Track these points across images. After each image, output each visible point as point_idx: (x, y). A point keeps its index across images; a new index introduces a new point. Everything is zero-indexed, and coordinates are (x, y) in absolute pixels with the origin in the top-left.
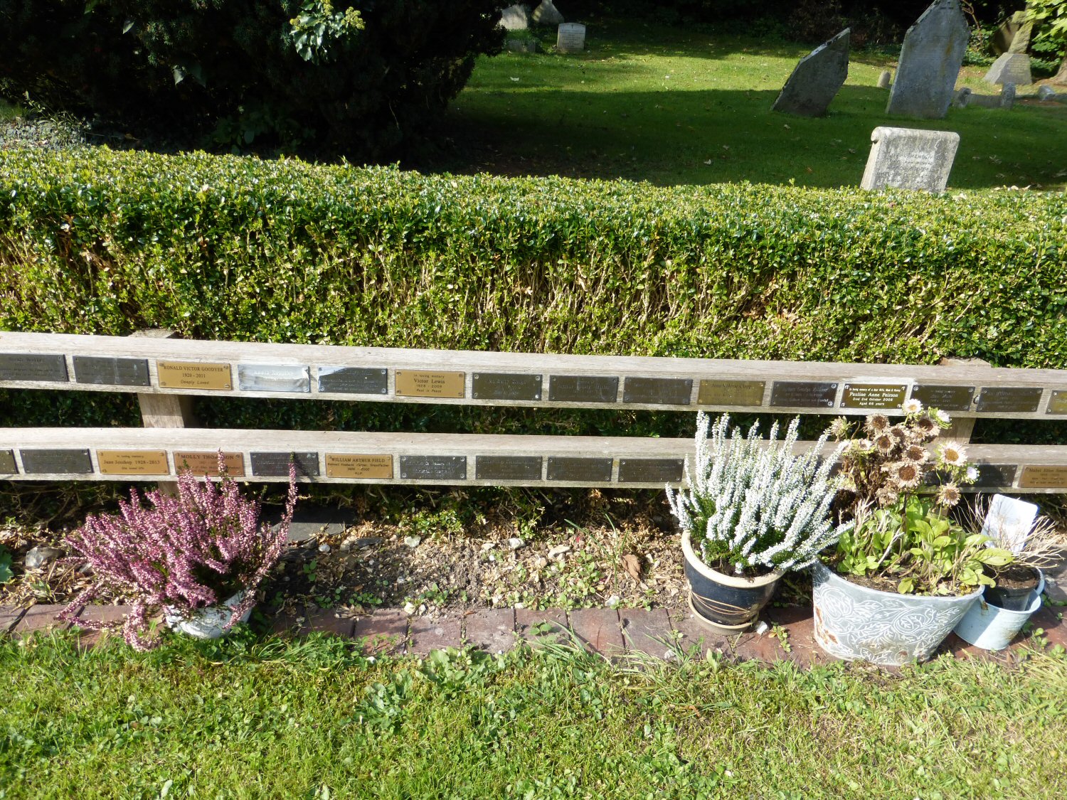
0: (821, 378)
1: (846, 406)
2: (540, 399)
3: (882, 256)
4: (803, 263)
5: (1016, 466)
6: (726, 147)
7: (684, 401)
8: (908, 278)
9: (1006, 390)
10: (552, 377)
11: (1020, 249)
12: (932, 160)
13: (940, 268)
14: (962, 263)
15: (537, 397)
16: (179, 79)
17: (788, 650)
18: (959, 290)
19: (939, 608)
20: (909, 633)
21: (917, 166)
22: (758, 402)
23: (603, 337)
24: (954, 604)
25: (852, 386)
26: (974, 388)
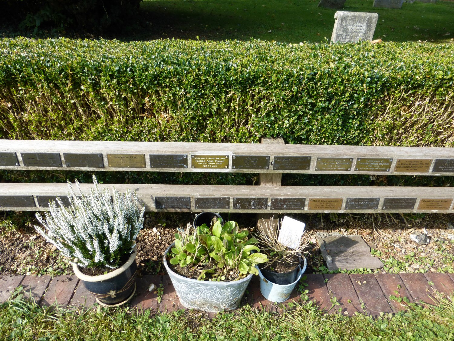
0: (177, 152)
1: (195, 167)
2: (19, 165)
4: (159, 85)
5: (305, 199)
7: (101, 165)
8: (227, 93)
9: (289, 158)
10: (22, 154)
12: (364, 28)
13: (245, 87)
14: (259, 84)
15: (17, 164)
17: (159, 302)
18: (260, 99)
20: (212, 299)
21: (357, 31)
22: (143, 166)
24: (228, 286)
25: (195, 156)
26: (269, 157)
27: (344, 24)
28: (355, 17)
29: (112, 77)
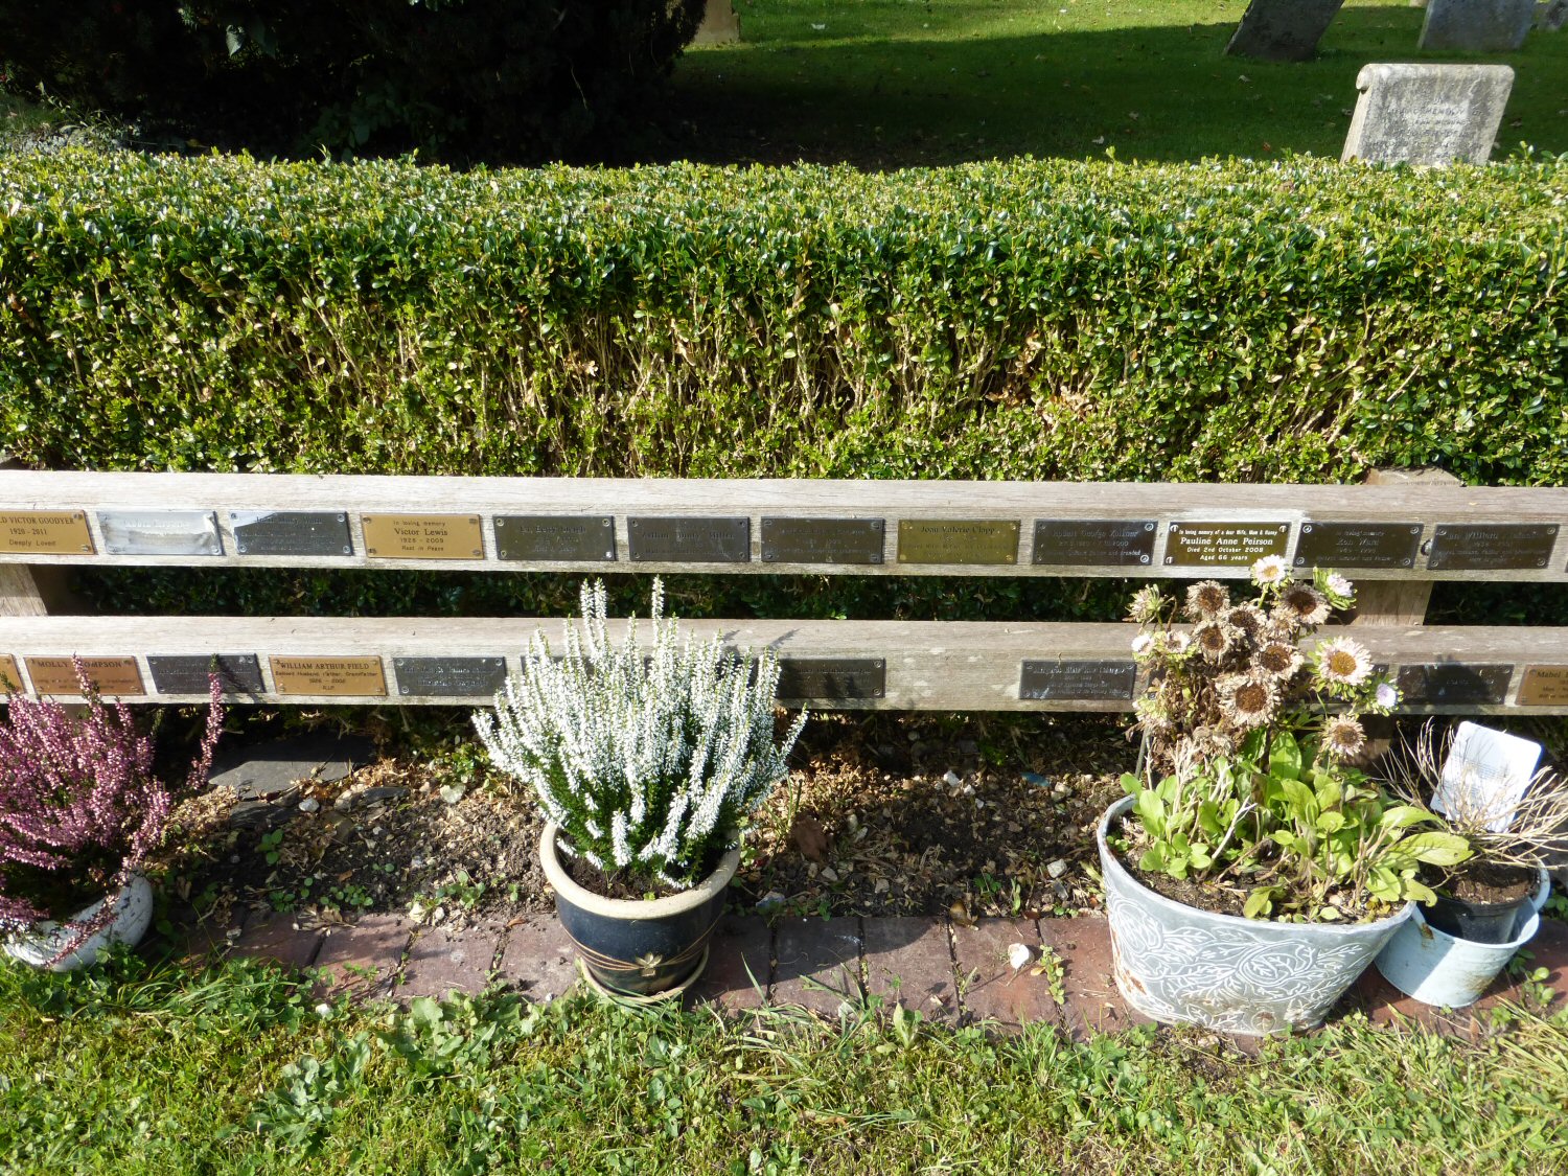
0: (1124, 512)
1: (1174, 563)
2: (615, 558)
3: (1236, 285)
4: (1084, 300)
5: (1511, 668)
6: (1134, 115)
7: (872, 557)
8: (1292, 323)
9: (1485, 529)
10: (631, 521)
11: (1511, 261)
12: (1463, 116)
13: (1354, 301)
14: (1398, 290)
15: (609, 555)
16: (234, 46)
17: (1061, 1001)
18: (1393, 342)
19: (1321, 945)
20: (1271, 985)
21: (1438, 128)
22: (1009, 558)
23: (739, 446)
24: (1350, 939)
25: (1183, 526)
26: (1421, 527)
27: (1393, 106)
28: (1430, 82)
29: (936, 274)
